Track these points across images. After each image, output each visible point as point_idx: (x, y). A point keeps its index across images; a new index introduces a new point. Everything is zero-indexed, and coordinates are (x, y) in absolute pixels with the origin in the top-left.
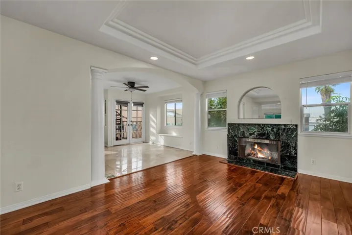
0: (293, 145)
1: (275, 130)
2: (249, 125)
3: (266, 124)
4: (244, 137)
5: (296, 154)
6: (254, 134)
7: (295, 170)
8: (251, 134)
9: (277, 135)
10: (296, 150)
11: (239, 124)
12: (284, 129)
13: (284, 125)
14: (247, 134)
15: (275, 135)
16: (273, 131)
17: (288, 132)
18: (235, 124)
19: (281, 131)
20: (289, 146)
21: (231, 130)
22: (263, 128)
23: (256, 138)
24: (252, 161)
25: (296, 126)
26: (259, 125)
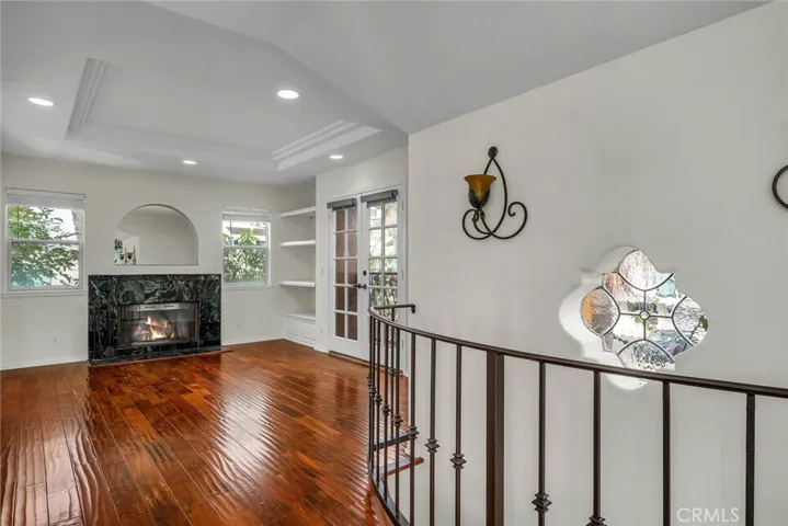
0: (215, 305)
1: (191, 284)
2: (144, 277)
3: (177, 276)
4: (134, 303)
5: (220, 318)
6: (153, 294)
7: (218, 343)
8: (147, 296)
9: (195, 292)
10: (219, 312)
11: (120, 278)
12: (204, 282)
13: (205, 276)
14: (139, 296)
15: (192, 293)
16: (188, 286)
17: (209, 285)
18: (110, 277)
19: (200, 286)
20: (210, 308)
21: (97, 292)
22: (171, 282)
23: (158, 303)
24: (149, 349)
25: (220, 276)
26: (163, 277)
